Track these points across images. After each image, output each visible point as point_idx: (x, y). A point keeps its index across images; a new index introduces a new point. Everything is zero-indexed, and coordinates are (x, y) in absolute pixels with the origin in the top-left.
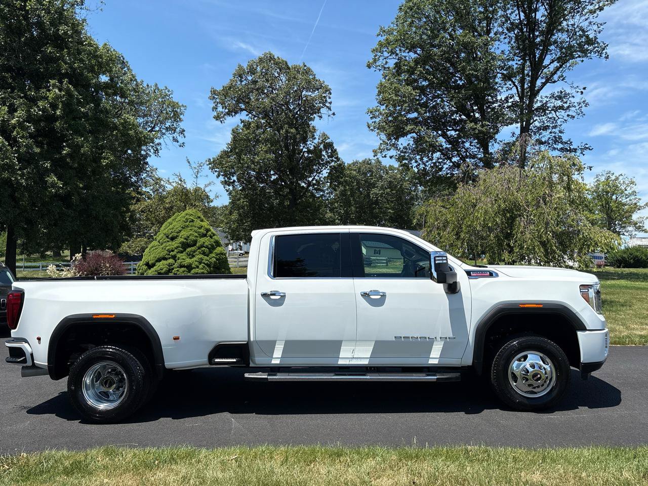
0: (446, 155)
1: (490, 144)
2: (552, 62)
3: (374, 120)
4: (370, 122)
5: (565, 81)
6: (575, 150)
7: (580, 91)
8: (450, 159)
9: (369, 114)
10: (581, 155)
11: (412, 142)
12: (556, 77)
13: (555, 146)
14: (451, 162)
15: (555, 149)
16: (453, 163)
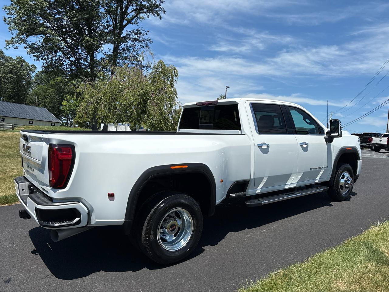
0: (66, 55)
1: (94, 54)
2: (132, 11)
3: (10, 16)
4: (7, 16)
5: (138, 25)
6: (144, 67)
7: (146, 33)
8: (69, 58)
9: (6, 10)
10: (146, 70)
11: (42, 40)
12: (133, 21)
13: (133, 62)
14: (70, 60)
15: (133, 64)
16: (70, 61)
